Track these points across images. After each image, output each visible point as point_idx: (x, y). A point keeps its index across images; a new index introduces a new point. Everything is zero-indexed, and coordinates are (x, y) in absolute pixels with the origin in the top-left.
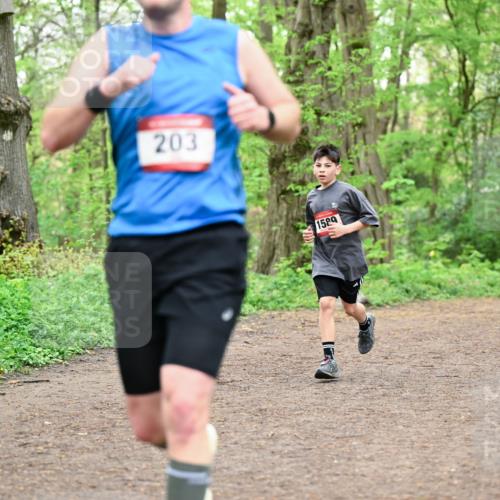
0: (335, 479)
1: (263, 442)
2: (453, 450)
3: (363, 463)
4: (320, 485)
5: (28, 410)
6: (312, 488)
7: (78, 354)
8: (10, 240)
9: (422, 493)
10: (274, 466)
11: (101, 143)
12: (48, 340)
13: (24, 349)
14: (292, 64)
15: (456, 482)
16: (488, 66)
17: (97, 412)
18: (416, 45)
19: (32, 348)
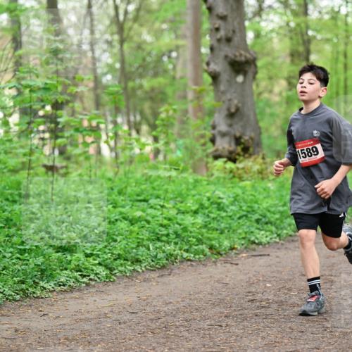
7: (291, 236)
8: (242, 153)
12: (269, 225)
13: (252, 232)
19: (257, 231)
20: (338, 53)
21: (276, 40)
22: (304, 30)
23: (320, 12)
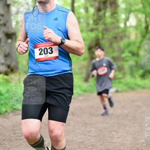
3: (116, 139)
4: (103, 145)
6: (101, 146)
9: (134, 148)
15: (144, 145)
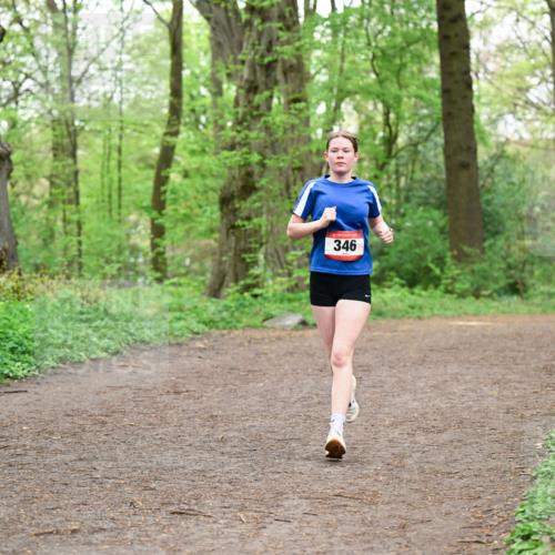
0: (277, 476)
1: (213, 445)
2: (379, 451)
3: (301, 463)
4: (264, 481)
5: (8, 417)
6: (256, 485)
7: (53, 368)
9: (352, 488)
10: (223, 465)
11: (73, 184)
12: (27, 355)
13: (5, 364)
14: (240, 116)
15: (381, 478)
16: (409, 118)
17: (69, 419)
18: (347, 100)
19: (13, 362)
20: (110, 148)
21: (35, 131)
22: (70, 120)
23: (89, 99)
